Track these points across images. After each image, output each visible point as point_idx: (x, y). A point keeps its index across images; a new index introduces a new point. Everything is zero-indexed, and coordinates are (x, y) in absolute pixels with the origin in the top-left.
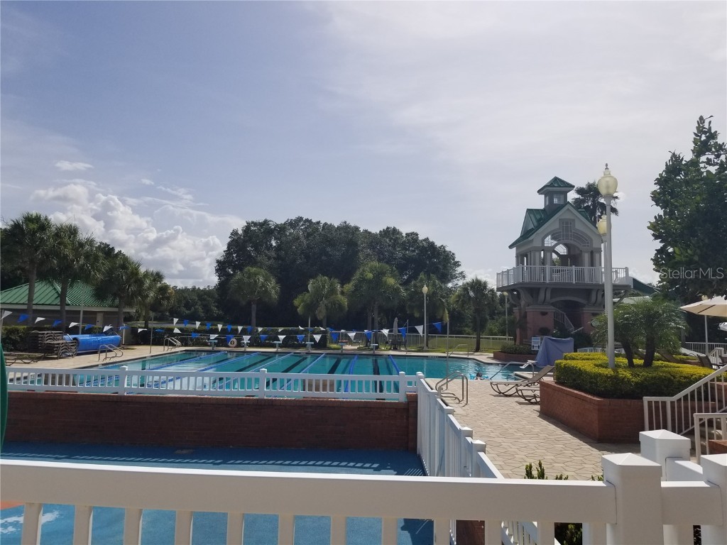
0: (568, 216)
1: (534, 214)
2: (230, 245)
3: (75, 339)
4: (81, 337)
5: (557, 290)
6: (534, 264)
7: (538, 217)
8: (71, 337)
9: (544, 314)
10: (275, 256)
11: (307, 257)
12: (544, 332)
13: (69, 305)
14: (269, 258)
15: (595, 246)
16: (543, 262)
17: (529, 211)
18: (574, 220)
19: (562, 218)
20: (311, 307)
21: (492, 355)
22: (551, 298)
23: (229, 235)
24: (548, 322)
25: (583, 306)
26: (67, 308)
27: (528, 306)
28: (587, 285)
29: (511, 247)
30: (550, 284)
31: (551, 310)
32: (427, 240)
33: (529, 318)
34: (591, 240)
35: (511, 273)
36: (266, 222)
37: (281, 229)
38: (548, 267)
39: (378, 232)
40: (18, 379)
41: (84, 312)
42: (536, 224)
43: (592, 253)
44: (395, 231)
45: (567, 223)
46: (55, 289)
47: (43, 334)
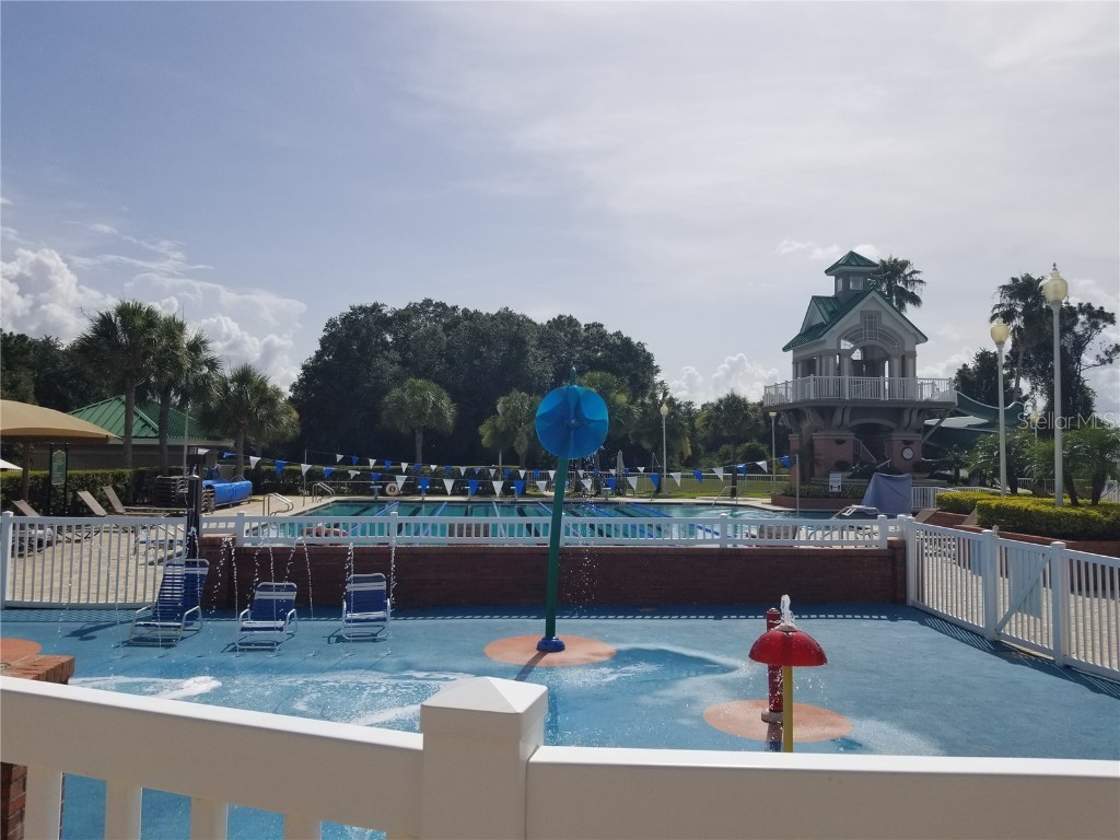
0: (873, 307)
1: (824, 305)
2: (323, 342)
3: (208, 486)
5: (858, 409)
6: (827, 374)
7: (830, 309)
9: (839, 442)
10: (400, 359)
11: (451, 361)
12: (841, 466)
14: (392, 363)
15: (907, 348)
16: (839, 370)
17: (816, 299)
18: (879, 313)
19: (865, 309)
20: (504, 437)
21: (769, 500)
22: (851, 420)
23: (324, 327)
24: (846, 453)
25: (891, 430)
27: (815, 432)
28: (899, 402)
29: (785, 349)
30: (851, 401)
31: (850, 436)
32: (618, 334)
33: (818, 446)
34: (902, 340)
35: (790, 385)
36: (376, 308)
37: (403, 317)
38: (846, 378)
39: (545, 323)
42: (827, 318)
43: (903, 358)
44: (571, 321)
45: (871, 317)
46: (135, 414)
47: (175, 480)
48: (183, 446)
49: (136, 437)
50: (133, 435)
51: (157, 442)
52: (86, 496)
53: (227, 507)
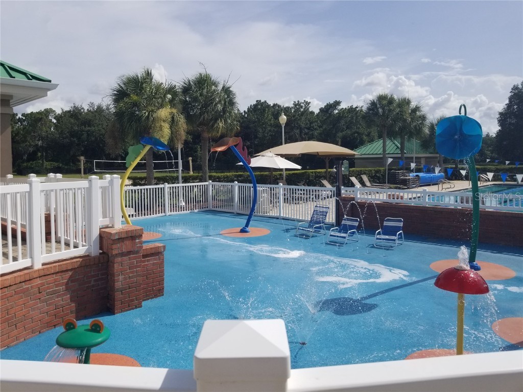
2: (510, 99)
3: (417, 176)
4: (421, 174)
8: (415, 174)
13: (405, 153)
26: (405, 155)
40: (414, 198)
41: (416, 157)
46: (394, 143)
47: (398, 173)
48: (413, 158)
49: (389, 154)
50: (387, 153)
51: (400, 156)
52: (353, 179)
53: (429, 185)
